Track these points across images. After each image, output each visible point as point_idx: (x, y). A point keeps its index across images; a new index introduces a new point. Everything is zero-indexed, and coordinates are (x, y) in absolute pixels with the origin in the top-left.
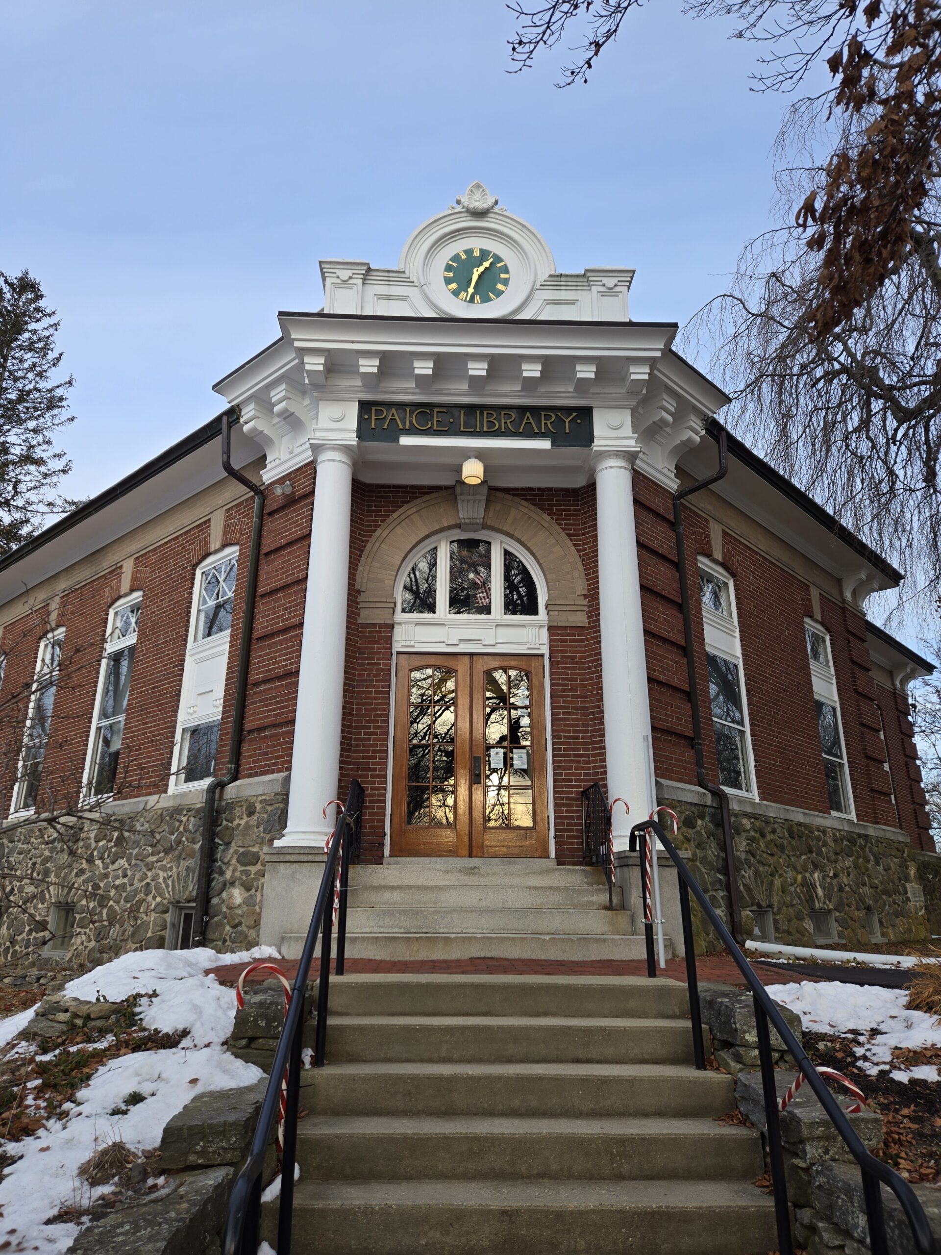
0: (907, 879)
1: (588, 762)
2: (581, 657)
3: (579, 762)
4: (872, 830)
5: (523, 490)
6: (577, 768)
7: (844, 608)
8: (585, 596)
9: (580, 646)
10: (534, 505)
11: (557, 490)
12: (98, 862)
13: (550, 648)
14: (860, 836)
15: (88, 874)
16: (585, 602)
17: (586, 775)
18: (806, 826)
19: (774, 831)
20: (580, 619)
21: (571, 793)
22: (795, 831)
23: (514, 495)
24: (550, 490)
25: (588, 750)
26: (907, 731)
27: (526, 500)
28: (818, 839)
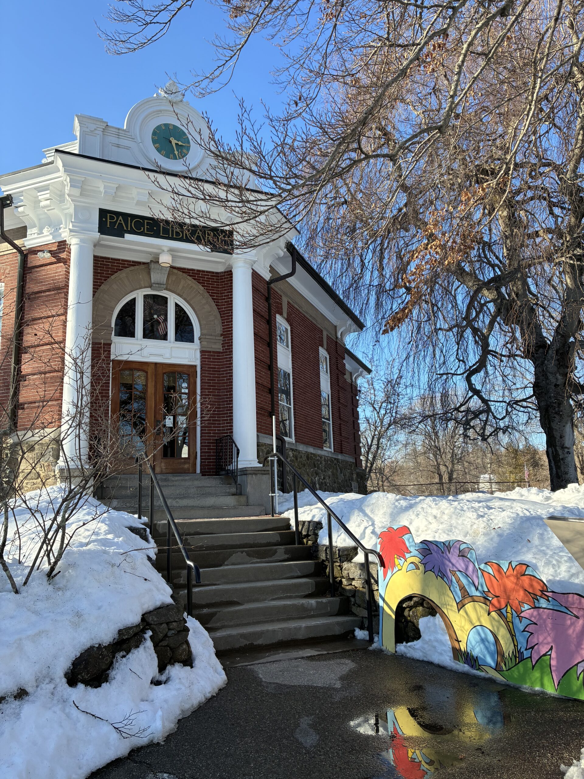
0: (352, 480)
1: (220, 424)
2: (218, 368)
3: (215, 424)
4: (340, 457)
5: (188, 269)
6: (214, 427)
7: (336, 342)
8: (222, 335)
9: (218, 362)
10: (195, 279)
11: (207, 272)
13: (201, 362)
14: (335, 459)
16: (222, 338)
17: (218, 430)
18: (314, 454)
19: (301, 457)
20: (218, 347)
21: (210, 440)
22: (309, 456)
23: (183, 272)
24: (203, 271)
25: (220, 417)
26: (355, 404)
27: (190, 276)
28: (318, 460)
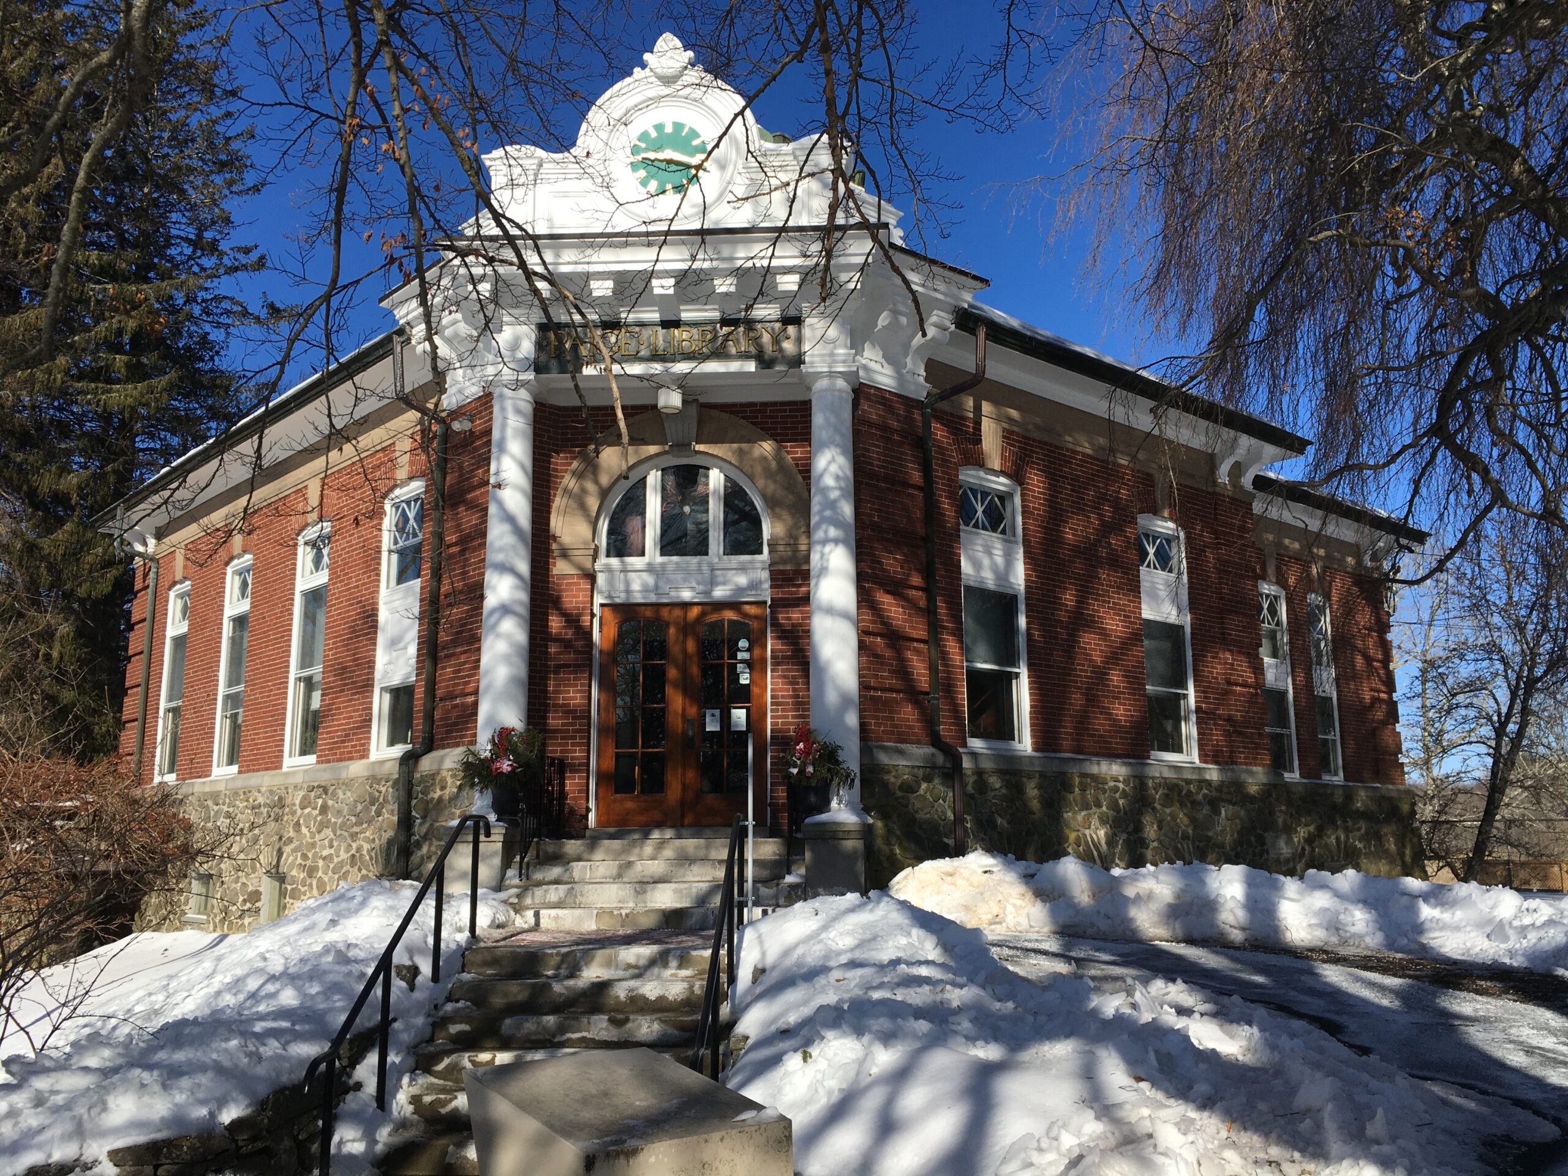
2: (804, 605)
5: (742, 405)
7: (1214, 493)
9: (803, 592)
10: (755, 423)
11: (783, 404)
12: (304, 830)
13: (770, 594)
15: (295, 844)
18: (1095, 777)
20: (804, 560)
23: (732, 413)
24: (774, 404)
27: (746, 420)
